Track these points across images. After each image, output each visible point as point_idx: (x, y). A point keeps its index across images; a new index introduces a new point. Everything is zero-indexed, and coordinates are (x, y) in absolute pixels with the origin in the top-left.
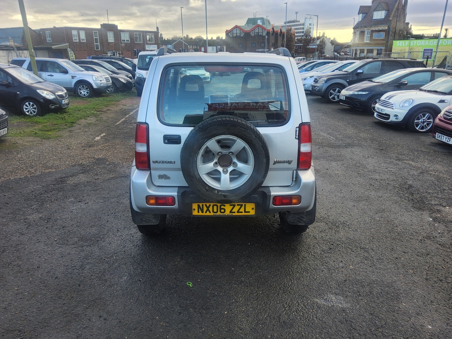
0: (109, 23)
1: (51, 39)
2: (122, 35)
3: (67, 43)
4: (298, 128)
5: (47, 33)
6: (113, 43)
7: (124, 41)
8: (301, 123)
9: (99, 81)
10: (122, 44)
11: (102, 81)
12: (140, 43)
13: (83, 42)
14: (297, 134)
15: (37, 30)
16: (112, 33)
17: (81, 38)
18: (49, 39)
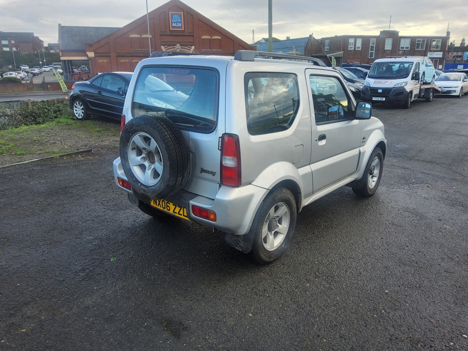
0: (390, 30)
1: (328, 47)
2: (402, 41)
3: (342, 51)
4: (221, 139)
5: (327, 42)
6: (390, 50)
7: (403, 48)
8: (224, 133)
9: (322, 89)
10: (400, 51)
11: (325, 89)
12: (421, 50)
13: (358, 50)
14: (220, 145)
15: (319, 40)
16: (391, 40)
17: (357, 46)
18: (327, 47)
